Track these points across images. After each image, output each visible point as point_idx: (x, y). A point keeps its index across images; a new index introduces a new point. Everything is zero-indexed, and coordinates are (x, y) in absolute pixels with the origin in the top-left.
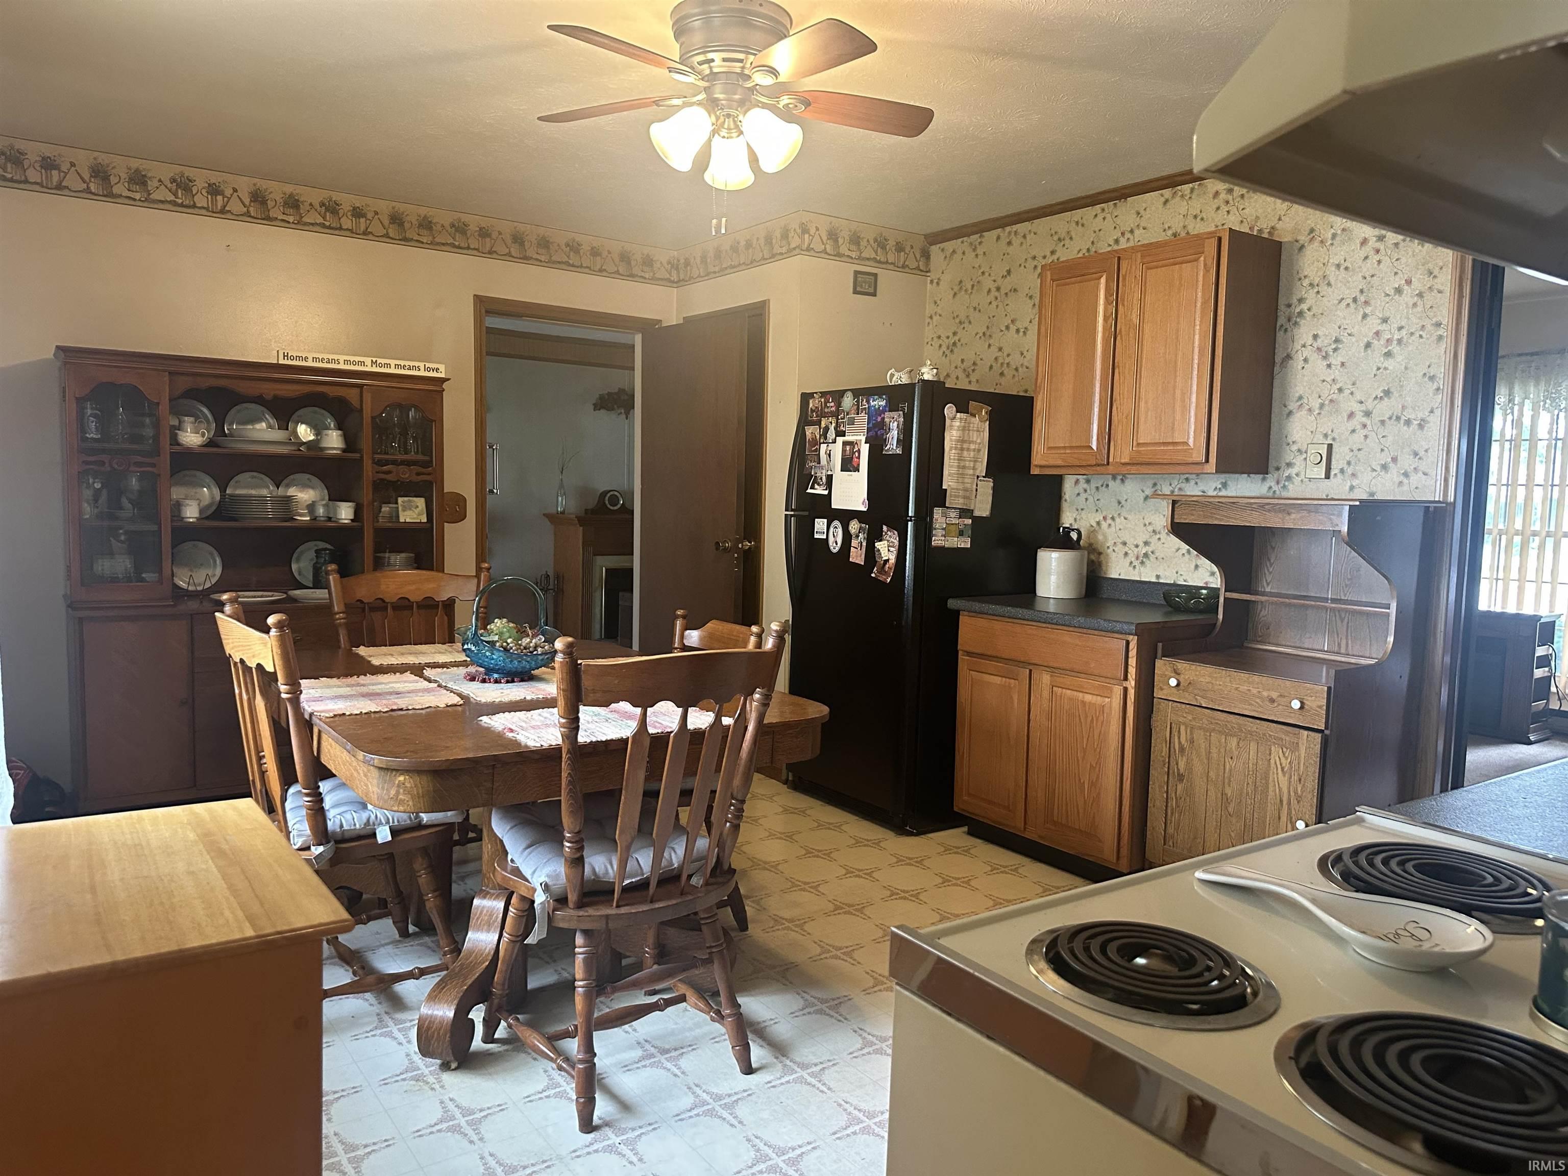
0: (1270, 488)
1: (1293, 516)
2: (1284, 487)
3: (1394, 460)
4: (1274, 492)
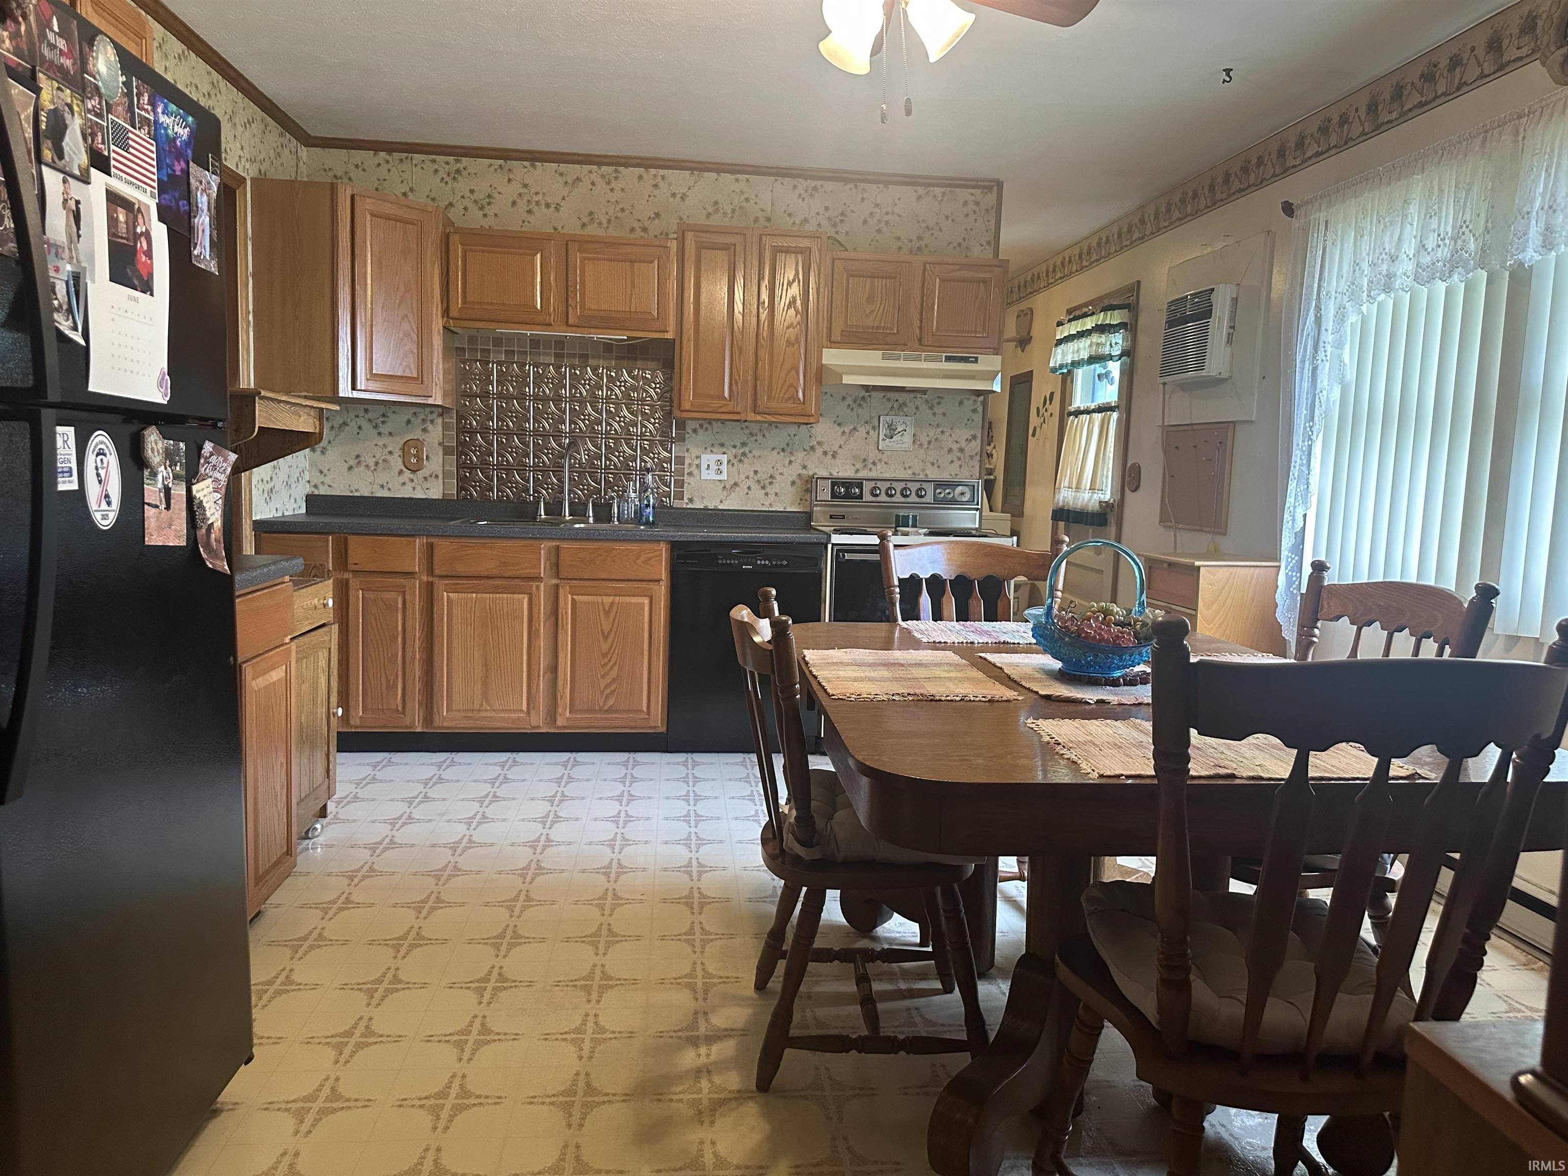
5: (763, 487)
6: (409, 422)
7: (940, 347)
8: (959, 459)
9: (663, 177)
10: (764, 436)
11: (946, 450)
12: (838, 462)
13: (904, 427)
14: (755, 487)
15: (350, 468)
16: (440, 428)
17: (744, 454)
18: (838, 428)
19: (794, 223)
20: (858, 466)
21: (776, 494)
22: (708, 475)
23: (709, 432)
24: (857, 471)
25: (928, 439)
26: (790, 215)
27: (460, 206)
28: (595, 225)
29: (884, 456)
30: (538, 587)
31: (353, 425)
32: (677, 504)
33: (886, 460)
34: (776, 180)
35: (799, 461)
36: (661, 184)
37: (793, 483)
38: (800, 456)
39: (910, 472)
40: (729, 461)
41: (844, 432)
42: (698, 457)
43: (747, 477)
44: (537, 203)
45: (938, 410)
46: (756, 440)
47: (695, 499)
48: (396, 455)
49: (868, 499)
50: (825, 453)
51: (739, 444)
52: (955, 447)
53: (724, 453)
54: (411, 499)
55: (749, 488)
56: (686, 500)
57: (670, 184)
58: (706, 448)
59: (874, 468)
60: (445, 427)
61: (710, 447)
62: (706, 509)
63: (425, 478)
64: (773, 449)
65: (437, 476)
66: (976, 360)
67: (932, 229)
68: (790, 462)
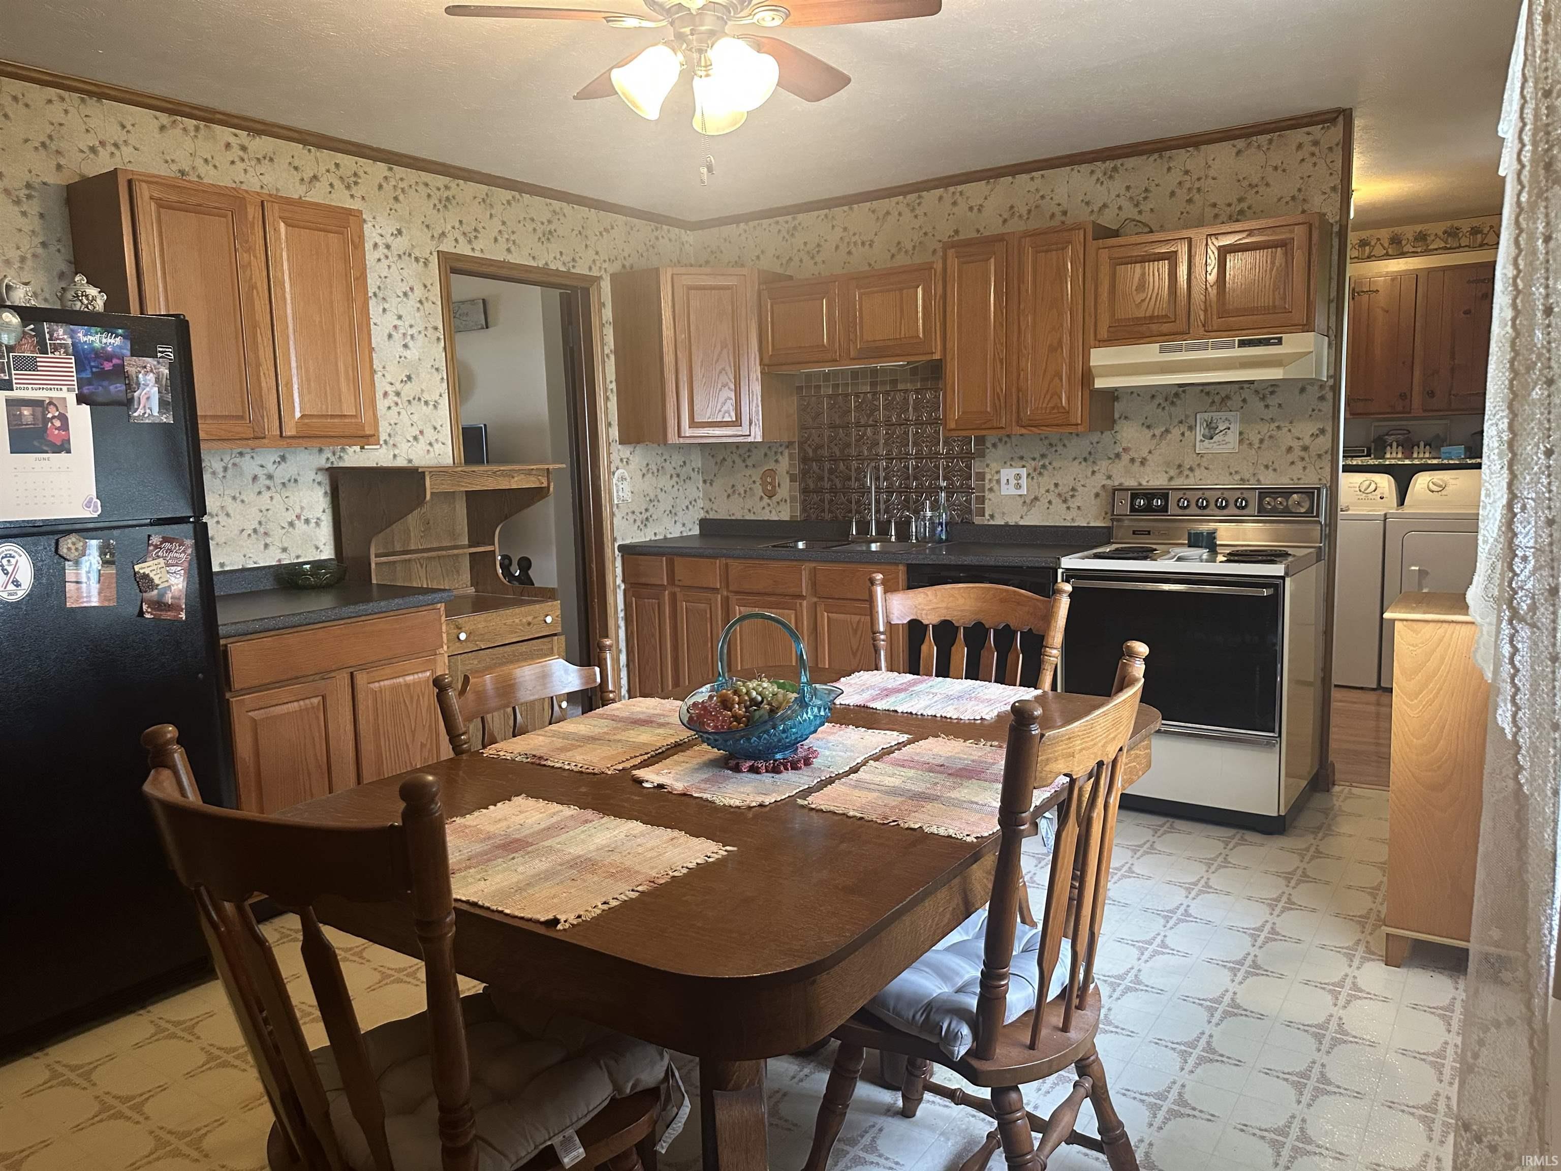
0: (328, 459)
1: (516, 479)
2: (340, 457)
3: (421, 432)
4: (332, 463)
5: (1065, 501)
6: (766, 455)
7: (1228, 330)
8: (1303, 459)
9: (961, 193)
10: (1064, 445)
11: (1284, 448)
12: (1148, 469)
13: (1227, 425)
14: (1056, 501)
15: (729, 496)
16: (787, 459)
17: (1044, 466)
18: (1147, 431)
19: (1092, 211)
20: (1172, 473)
21: (1079, 508)
22: (1008, 490)
23: (1009, 445)
24: (1171, 479)
25: (1259, 436)
26: (1087, 203)
27: (796, 259)
28: (902, 253)
29: (1204, 459)
30: (801, 604)
31: (729, 462)
32: (977, 520)
33: (1205, 464)
34: (1072, 169)
35: (1103, 471)
36: (960, 200)
37: (1097, 495)
38: (1103, 465)
39: (1237, 477)
40: (1028, 475)
41: (1154, 435)
42: (998, 472)
43: (1048, 491)
44: (855, 243)
45: (1273, 401)
46: (1056, 451)
47: (996, 515)
48: (758, 484)
49: (1174, 513)
50: (1132, 460)
51: (1037, 456)
52: (1296, 444)
53: (1024, 467)
54: (768, 521)
55: (1050, 502)
56: (987, 517)
57: (968, 198)
58: (1005, 463)
59: (1191, 475)
60: (791, 455)
61: (1009, 462)
62: (1007, 525)
63: (778, 503)
64: (1075, 459)
65: (786, 501)
66: (1280, 342)
67: (1257, 186)
68: (1093, 472)
